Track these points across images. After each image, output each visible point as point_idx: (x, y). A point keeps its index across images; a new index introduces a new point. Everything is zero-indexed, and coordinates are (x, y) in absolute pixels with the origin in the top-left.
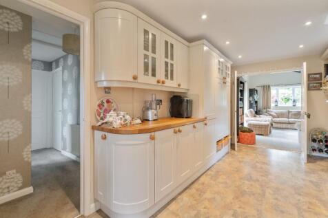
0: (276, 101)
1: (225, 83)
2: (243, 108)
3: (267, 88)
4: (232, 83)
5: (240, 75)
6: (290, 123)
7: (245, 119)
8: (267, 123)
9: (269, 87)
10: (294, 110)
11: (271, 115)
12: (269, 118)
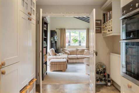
0: (69, 42)
1: (30, 19)
2: (46, 47)
3: (63, 31)
4: (38, 22)
5: (44, 15)
6: (78, 59)
7: (48, 57)
8: (65, 60)
9: (65, 30)
10: (80, 49)
11: (66, 53)
12: (66, 56)
